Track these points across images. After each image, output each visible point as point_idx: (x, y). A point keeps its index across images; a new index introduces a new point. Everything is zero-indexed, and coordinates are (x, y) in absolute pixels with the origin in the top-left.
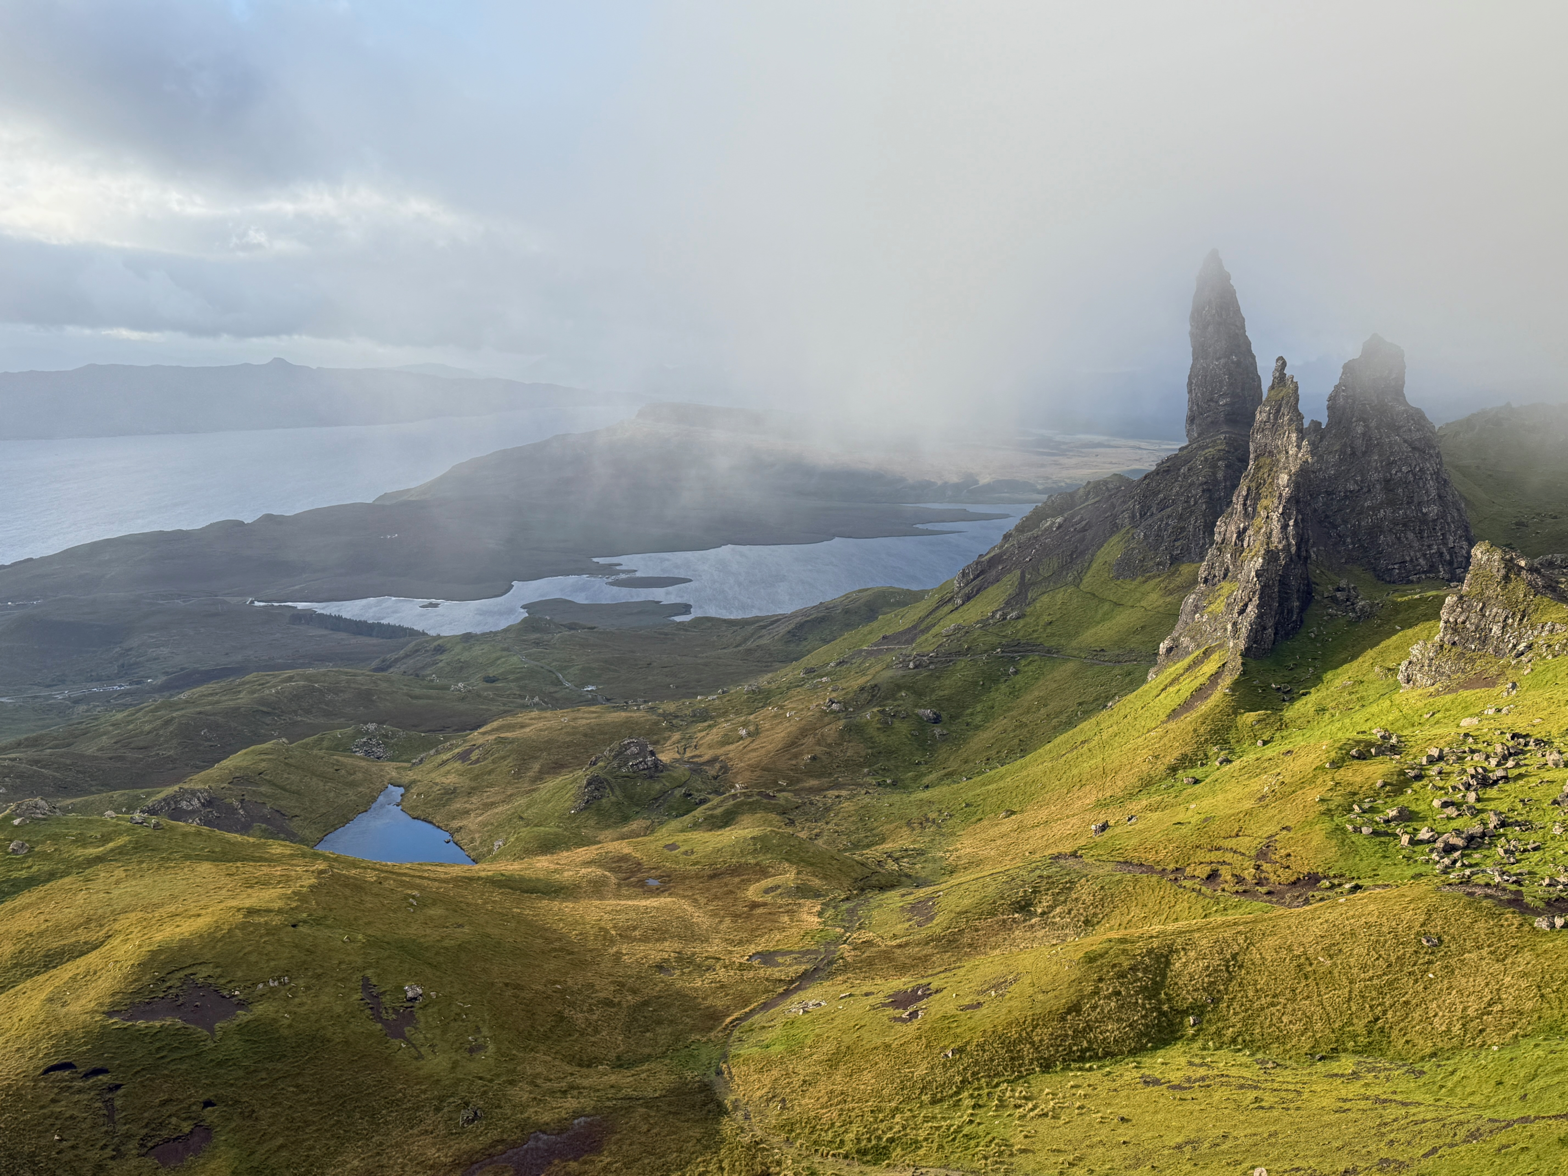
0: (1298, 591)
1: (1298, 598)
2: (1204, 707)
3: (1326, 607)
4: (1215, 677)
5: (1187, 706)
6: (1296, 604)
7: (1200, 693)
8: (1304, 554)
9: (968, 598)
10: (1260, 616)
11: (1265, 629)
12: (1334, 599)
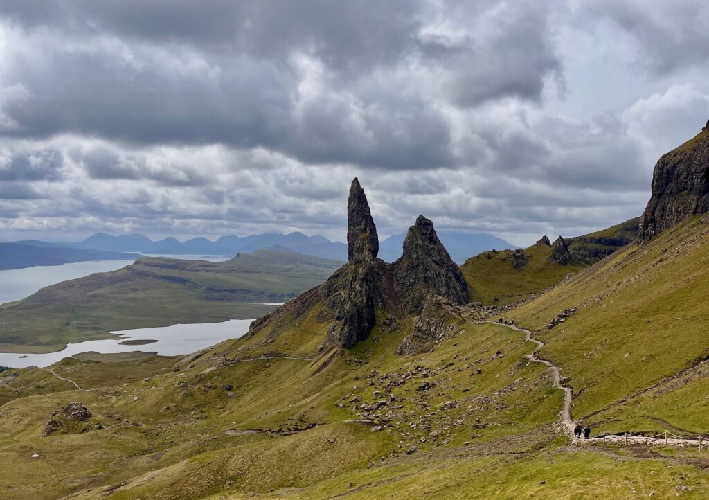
0: (368, 319)
1: (368, 323)
2: (324, 370)
3: (381, 327)
4: (332, 357)
5: (319, 370)
6: (366, 325)
7: (325, 365)
8: (370, 303)
9: (253, 334)
10: (350, 330)
11: (352, 335)
12: (385, 323)
